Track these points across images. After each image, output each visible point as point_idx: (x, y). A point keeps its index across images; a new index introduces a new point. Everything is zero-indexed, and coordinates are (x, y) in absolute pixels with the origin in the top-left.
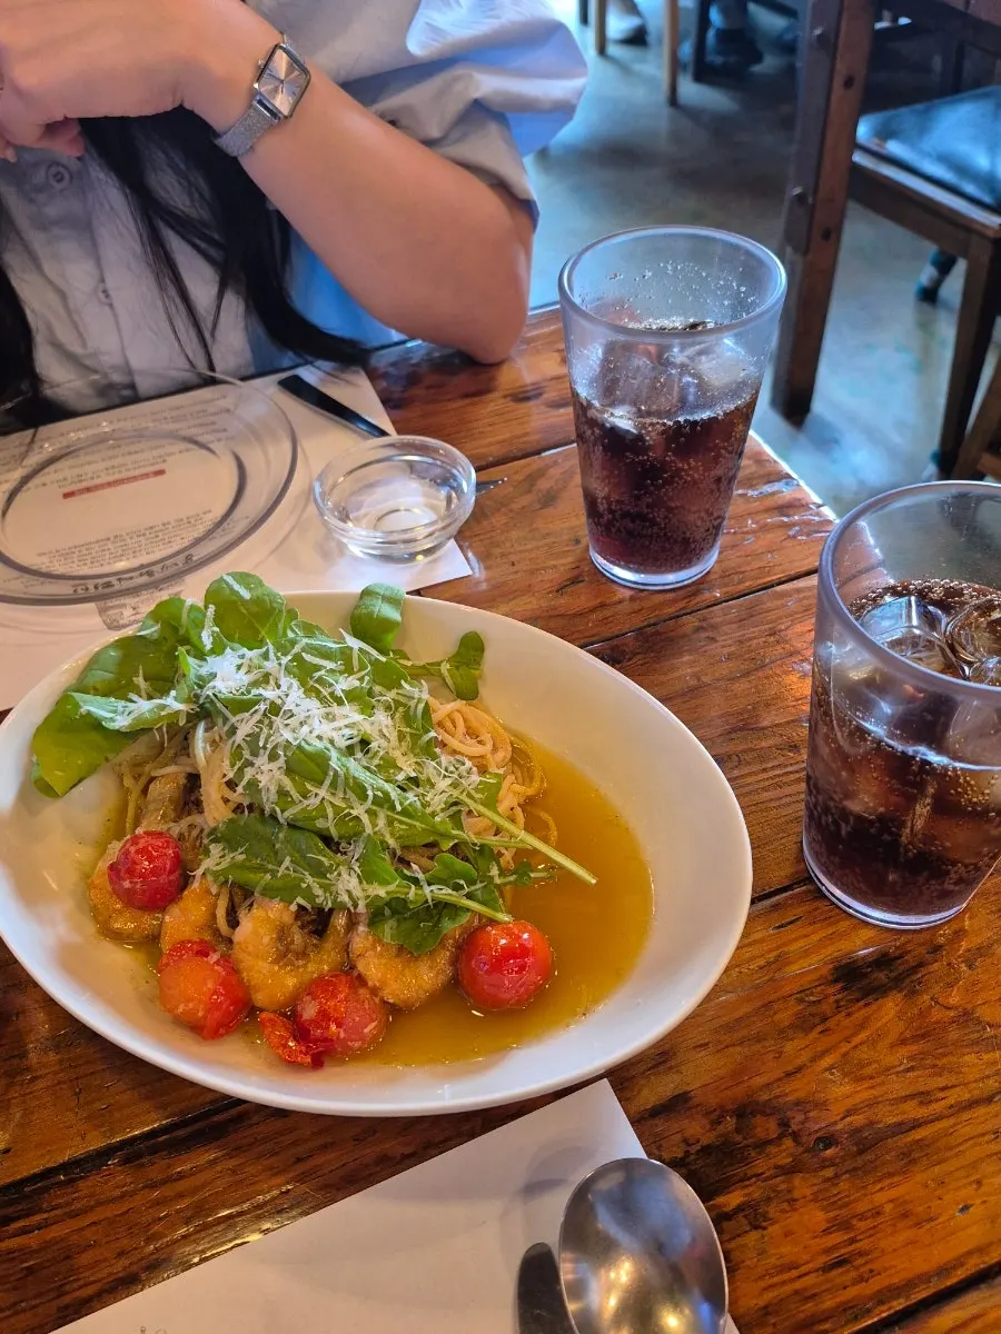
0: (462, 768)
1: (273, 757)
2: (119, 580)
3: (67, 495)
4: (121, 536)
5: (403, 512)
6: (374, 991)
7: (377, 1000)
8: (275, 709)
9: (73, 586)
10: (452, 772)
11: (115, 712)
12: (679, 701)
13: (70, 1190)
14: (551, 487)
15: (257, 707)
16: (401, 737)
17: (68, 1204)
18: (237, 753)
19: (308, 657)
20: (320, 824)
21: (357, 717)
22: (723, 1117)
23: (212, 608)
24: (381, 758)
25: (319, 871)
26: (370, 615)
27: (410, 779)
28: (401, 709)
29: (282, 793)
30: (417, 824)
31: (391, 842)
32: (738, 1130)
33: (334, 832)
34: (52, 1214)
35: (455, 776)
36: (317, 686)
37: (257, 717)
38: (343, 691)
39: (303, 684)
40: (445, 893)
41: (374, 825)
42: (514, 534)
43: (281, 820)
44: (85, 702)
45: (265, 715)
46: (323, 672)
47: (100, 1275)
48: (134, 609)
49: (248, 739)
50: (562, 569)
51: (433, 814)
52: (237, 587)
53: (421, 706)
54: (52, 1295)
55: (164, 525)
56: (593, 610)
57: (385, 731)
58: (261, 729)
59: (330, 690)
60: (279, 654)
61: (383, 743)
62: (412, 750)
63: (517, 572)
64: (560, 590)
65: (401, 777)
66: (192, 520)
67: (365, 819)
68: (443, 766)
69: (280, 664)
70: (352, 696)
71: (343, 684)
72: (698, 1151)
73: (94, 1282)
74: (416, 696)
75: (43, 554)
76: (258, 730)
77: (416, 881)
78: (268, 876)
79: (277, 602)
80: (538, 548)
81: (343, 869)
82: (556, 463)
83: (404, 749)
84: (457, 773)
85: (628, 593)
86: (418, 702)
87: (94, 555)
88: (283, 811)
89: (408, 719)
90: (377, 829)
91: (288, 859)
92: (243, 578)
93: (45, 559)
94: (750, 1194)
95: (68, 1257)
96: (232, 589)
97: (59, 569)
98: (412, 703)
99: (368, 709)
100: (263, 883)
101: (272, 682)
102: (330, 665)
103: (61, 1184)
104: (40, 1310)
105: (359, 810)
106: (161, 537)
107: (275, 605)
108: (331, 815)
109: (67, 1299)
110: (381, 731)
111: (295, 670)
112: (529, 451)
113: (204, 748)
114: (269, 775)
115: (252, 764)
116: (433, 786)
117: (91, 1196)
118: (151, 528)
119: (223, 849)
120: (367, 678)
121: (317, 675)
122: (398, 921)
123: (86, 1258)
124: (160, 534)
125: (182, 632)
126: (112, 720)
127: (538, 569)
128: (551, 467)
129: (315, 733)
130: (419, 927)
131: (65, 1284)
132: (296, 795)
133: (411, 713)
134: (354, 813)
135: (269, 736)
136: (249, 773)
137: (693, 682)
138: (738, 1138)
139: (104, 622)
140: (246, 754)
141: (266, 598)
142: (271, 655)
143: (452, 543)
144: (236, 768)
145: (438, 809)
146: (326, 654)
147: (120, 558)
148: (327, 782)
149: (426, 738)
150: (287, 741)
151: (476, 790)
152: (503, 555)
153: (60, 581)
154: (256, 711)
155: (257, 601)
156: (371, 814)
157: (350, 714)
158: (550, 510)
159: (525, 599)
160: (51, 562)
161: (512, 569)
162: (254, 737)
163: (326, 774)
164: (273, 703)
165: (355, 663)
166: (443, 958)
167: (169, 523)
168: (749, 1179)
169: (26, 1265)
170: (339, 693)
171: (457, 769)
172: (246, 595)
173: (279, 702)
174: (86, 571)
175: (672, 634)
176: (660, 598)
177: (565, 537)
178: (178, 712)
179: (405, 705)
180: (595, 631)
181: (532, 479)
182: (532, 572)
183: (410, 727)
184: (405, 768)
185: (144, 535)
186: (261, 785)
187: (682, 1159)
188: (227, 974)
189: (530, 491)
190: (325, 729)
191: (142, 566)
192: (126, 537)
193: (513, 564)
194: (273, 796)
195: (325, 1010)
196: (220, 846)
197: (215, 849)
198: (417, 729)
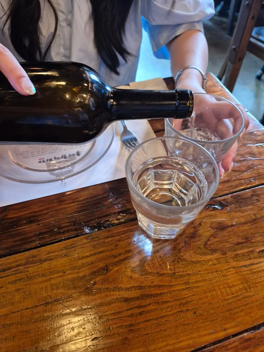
137: (254, 217)
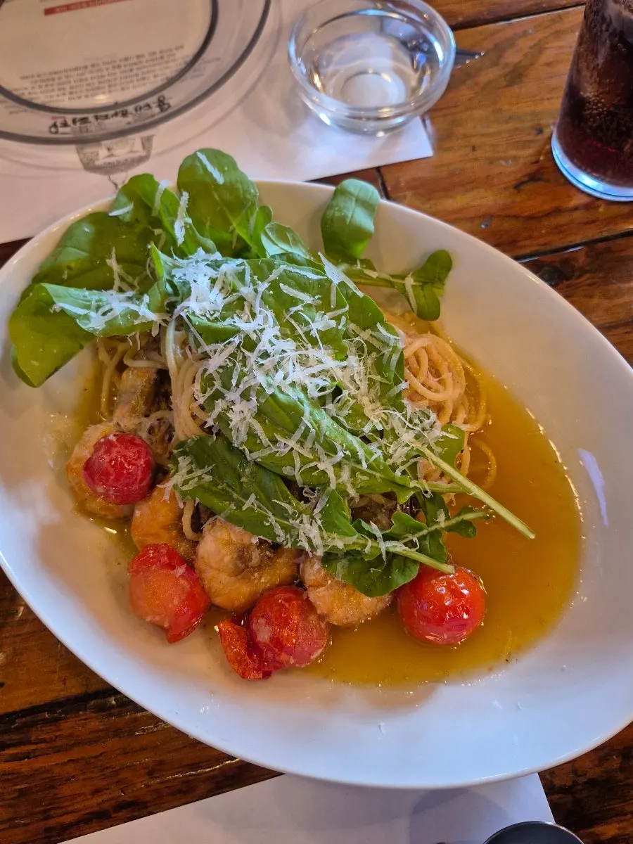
0: (426, 421)
1: (245, 396)
2: (97, 118)
3: (49, 12)
4: (98, 65)
5: (371, 75)
6: (321, 618)
7: (323, 625)
8: (250, 344)
9: (53, 118)
10: (415, 424)
11: (88, 307)
12: (620, 331)
13: (53, 728)
14: (520, 62)
15: (231, 339)
16: (371, 383)
17: (52, 740)
18: (209, 381)
19: (285, 288)
20: (287, 471)
21: (330, 363)
22: (610, 755)
23: (186, 195)
24: (351, 408)
25: (281, 513)
26: (343, 219)
27: (375, 431)
28: (374, 355)
29: (251, 434)
30: (378, 475)
31: (352, 492)
32: (622, 769)
33: (299, 479)
34: (40, 746)
35: (418, 429)
36: (293, 322)
37: (231, 349)
38: (319, 331)
39: (278, 317)
40: (398, 547)
41: (338, 476)
42: (478, 113)
43: (249, 459)
44: (58, 296)
45: (238, 347)
46: (299, 307)
47: (77, 806)
48: (109, 149)
49: (221, 371)
50: (522, 161)
51: (394, 467)
52: (210, 168)
53: (395, 358)
54: (40, 816)
55: (138, 57)
56: (548, 214)
57: (356, 378)
58: (235, 364)
59: (305, 329)
60: (256, 277)
61: (354, 391)
62: (380, 398)
63: (476, 159)
64: (518, 187)
65: (367, 429)
66: (165, 55)
67: (331, 473)
68: (408, 418)
69: (256, 291)
70: (328, 338)
71: (321, 323)
72: (585, 783)
73: (72, 812)
74: (392, 343)
75: (27, 77)
76: (230, 365)
77: (374, 537)
78: (233, 507)
79: (250, 193)
80: (499, 133)
81: (305, 518)
82: (525, 34)
83: (372, 395)
84: (420, 426)
85: (585, 200)
86: (393, 352)
87: (73, 84)
88: (251, 452)
89: (380, 366)
90: (340, 481)
91: (253, 497)
92: (218, 157)
93: (27, 84)
94: (624, 828)
95: (53, 787)
96: (205, 169)
97: (41, 98)
98: (386, 351)
99: (341, 355)
100: (227, 512)
101: (247, 309)
102: (307, 299)
103: (45, 721)
104: (31, 828)
105: (326, 465)
106: (135, 72)
107: (248, 196)
108: (298, 465)
109: (51, 823)
110: (352, 377)
111: (271, 300)
112: (502, 14)
113: (175, 353)
114: (241, 416)
115: (223, 397)
116: (396, 437)
117: (71, 735)
118: (126, 59)
119: (191, 463)
120: (344, 319)
121: (293, 309)
122: (349, 560)
123: (66, 790)
124: (134, 67)
125: (154, 214)
126: (86, 317)
127: (499, 159)
128: (520, 37)
129: (289, 380)
130: (369, 571)
131: (49, 810)
132: (265, 440)
133: (384, 361)
134: (321, 466)
135: (242, 375)
136: (220, 405)
138: (621, 776)
139: (81, 160)
140: (218, 385)
141: (239, 186)
142: (248, 278)
143: (418, 120)
144: (207, 395)
145: (399, 461)
146: (303, 286)
147: (98, 90)
148: (298, 435)
149: (396, 390)
150: (261, 386)
151: (437, 443)
152: (465, 136)
153: (42, 113)
154: (230, 343)
155: (230, 187)
156: (338, 466)
157: (324, 358)
158: (516, 89)
159: (482, 192)
160: (33, 88)
161: (471, 155)
162: (226, 372)
163: (297, 427)
164: (247, 337)
165: (333, 298)
166: (387, 598)
167: (142, 56)
168: (626, 815)
169: (18, 787)
170: (314, 333)
171: (421, 422)
172: (220, 178)
173: (254, 337)
174: (66, 103)
175: (623, 254)
176: (615, 209)
177: (527, 125)
178: (152, 322)
179: (379, 351)
180: (548, 239)
181: (500, 49)
182: (491, 161)
183: (382, 376)
184: (372, 419)
185: (119, 66)
186: (232, 424)
187: (570, 787)
188: (191, 588)
189: (496, 64)
190: (300, 375)
191: (116, 105)
192: (103, 67)
193: (474, 148)
194: (243, 437)
195: (278, 638)
196: (188, 460)
197: (184, 462)
198: (387, 379)
